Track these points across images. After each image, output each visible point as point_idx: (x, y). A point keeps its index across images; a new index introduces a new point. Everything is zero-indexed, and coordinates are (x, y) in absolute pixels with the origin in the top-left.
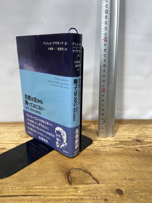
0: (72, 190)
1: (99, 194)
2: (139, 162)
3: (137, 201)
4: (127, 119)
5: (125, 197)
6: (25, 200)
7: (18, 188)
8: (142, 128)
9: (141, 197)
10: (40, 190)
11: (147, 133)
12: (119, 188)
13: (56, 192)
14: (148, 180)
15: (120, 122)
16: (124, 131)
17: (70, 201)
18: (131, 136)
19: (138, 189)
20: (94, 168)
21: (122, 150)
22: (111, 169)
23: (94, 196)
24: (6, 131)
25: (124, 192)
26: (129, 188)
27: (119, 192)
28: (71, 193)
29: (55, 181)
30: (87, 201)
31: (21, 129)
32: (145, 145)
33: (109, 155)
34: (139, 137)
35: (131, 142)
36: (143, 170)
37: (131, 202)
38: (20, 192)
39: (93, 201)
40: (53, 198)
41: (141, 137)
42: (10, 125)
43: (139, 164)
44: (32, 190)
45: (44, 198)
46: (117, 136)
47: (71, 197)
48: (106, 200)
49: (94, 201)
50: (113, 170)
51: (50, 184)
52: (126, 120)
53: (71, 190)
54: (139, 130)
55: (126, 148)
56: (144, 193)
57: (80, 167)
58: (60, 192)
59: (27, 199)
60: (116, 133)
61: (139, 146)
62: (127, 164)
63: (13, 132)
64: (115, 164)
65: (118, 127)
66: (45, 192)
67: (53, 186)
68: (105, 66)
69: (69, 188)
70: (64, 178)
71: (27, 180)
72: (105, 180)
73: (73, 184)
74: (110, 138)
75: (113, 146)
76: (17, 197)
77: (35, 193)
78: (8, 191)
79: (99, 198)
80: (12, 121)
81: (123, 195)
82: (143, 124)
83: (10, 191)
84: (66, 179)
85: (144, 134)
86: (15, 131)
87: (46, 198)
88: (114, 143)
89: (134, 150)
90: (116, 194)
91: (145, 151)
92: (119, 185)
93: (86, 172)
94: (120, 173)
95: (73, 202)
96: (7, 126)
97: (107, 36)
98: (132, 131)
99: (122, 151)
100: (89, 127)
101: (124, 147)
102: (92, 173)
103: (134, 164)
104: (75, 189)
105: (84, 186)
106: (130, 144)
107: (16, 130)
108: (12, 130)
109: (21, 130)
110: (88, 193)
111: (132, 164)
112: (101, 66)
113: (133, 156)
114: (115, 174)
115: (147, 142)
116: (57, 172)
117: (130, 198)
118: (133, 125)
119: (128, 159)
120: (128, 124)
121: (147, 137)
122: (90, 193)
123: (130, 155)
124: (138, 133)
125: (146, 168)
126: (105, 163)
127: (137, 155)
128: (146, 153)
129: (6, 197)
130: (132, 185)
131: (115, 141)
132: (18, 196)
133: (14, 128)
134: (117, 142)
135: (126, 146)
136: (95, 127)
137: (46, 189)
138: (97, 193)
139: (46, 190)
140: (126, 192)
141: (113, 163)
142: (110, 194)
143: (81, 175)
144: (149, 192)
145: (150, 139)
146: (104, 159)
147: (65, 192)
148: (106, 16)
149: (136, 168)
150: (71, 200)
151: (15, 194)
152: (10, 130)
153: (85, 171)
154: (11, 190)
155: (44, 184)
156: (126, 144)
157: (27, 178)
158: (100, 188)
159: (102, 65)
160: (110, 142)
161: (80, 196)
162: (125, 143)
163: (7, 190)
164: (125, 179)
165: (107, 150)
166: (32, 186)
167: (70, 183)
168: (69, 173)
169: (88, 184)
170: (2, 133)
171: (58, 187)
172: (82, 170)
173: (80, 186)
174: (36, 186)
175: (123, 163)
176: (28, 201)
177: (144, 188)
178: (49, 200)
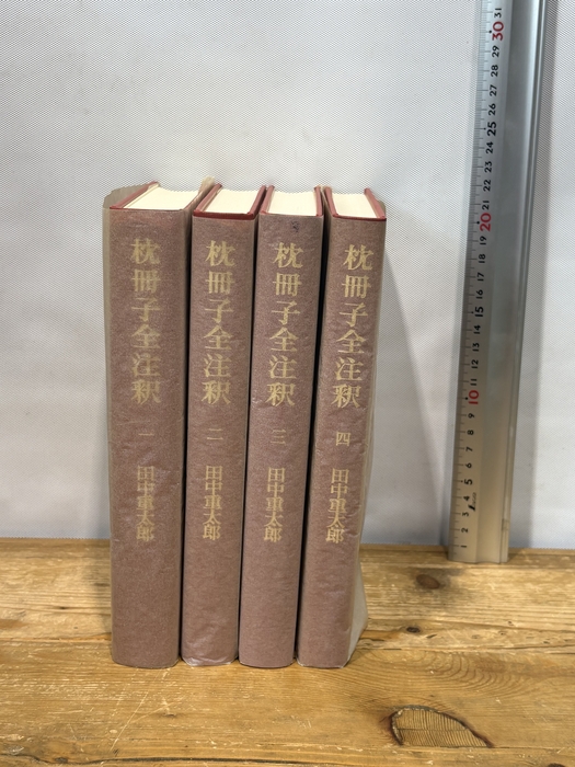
0: (407, 758)
7: (237, 743)
10: (306, 753)
12: (556, 762)
13: (359, 760)
20: (478, 708)
22: (536, 715)
29: (349, 733)
33: (534, 676)
38: (245, 754)
44: (280, 751)
50: (544, 716)
51: (333, 740)
53: (401, 756)
57: (429, 703)
58: (369, 760)
64: (554, 701)
66: (323, 757)
67: (345, 744)
69: (395, 752)
70: (375, 728)
71: (258, 726)
72: (513, 741)
73: (407, 744)
78: (206, 748)
83: (215, 748)
84: (383, 731)
92: (558, 755)
93: (451, 717)
100: (458, 575)
102: (471, 721)
104: (416, 757)
105: (443, 750)
114: (551, 727)
116: (350, 711)
126: (515, 698)
131: (564, 631)
132: (242, 760)
134: (570, 637)
137: (323, 751)
139: (324, 753)
141: (546, 697)
143: (432, 723)
146: (513, 686)
147: (385, 760)
151: (231, 757)
153: (444, 715)
154: (214, 746)
155: (315, 739)
157: (257, 721)
158: (496, 759)
160: (544, 633)
163: (204, 745)
165: (529, 659)
166: (278, 740)
167: (400, 743)
168: (391, 717)
169: (458, 747)
171: (361, 747)
172: (436, 712)
173: (432, 751)
174: (289, 741)
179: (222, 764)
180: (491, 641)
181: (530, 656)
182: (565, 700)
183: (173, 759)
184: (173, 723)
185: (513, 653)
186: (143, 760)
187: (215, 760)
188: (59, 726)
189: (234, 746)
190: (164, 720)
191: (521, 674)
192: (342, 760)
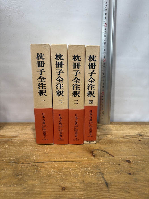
0: (96, 160)
1: (114, 162)
2: (141, 147)
5: (132, 164)
6: (67, 164)
9: (143, 164)
10: (75, 159)
11: (147, 130)
13: (86, 161)
14: (148, 156)
16: (129, 129)
18: (134, 132)
19: (141, 160)
20: (109, 149)
22: (121, 150)
25: (131, 162)
26: (135, 160)
27: (128, 161)
29: (84, 155)
30: (107, 165)
32: (146, 138)
33: (119, 143)
34: (141, 132)
35: (135, 136)
36: (144, 151)
38: (62, 160)
40: (85, 163)
44: (70, 159)
45: (79, 163)
47: (97, 163)
48: (119, 165)
49: (112, 165)
50: (123, 150)
51: (81, 157)
54: (140, 129)
56: (145, 163)
57: (99, 149)
58: (88, 161)
61: (140, 138)
62: (133, 147)
64: (124, 147)
66: (79, 160)
67: (83, 157)
68: (104, 77)
69: (94, 159)
70: (89, 154)
71: (65, 155)
72: (118, 155)
73: (96, 157)
75: (122, 138)
77: (72, 160)
79: (115, 164)
82: (144, 125)
84: (91, 154)
85: (145, 131)
88: (122, 136)
89: (137, 140)
90: (126, 162)
92: (127, 158)
94: (128, 152)
95: (98, 165)
98: (135, 129)
99: (128, 141)
100: (101, 126)
101: (129, 138)
102: (108, 152)
104: (98, 159)
105: (104, 158)
110: (107, 161)
111: (136, 147)
113: (137, 143)
114: (125, 152)
115: (146, 136)
116: (84, 151)
117: (136, 164)
118: (136, 125)
119: (133, 145)
120: (132, 125)
121: (147, 133)
122: (109, 161)
123: (134, 143)
125: (146, 150)
126: (116, 147)
127: (139, 143)
128: (146, 142)
130: (136, 158)
132: (62, 162)
134: (124, 136)
135: (131, 138)
141: (122, 147)
142: (122, 162)
146: (115, 145)
147: (92, 160)
149: (139, 150)
150: (97, 164)
151: (59, 161)
153: (103, 151)
154: (56, 159)
155: (77, 157)
158: (115, 159)
160: (119, 135)
161: (102, 163)
162: (131, 136)
163: (54, 159)
166: (69, 157)
167: (94, 157)
168: (92, 152)
169: (106, 157)
171: (86, 158)
172: (101, 150)
173: (101, 158)
174: (71, 157)
175: (129, 147)
176: (69, 164)
177: (145, 160)
178: (82, 164)
179: (57, 163)
180: (109, 137)
181: (118, 139)
182: (126, 147)
183: (47, 162)
184: (47, 155)
185: (114, 139)
186: (40, 162)
187: (56, 162)
188: (23, 156)
189: (60, 159)
190: (45, 154)
192: (83, 161)
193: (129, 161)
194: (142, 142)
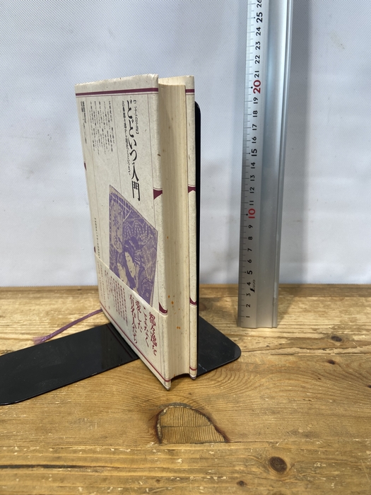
0: (163, 456)
1: (226, 469)
2: (333, 391)
3: (318, 488)
4: (314, 283)
5: (290, 479)
6: (47, 478)
7: (35, 448)
8: (350, 306)
9: (331, 478)
10: (85, 455)
11: (361, 319)
12: (277, 456)
13: (124, 461)
14: (352, 436)
15: (297, 290)
16: (304, 313)
17: (155, 483)
18: (319, 327)
19: (323, 459)
20: (221, 404)
21: (295, 360)
22: (261, 408)
23: (213, 474)
24: (17, 309)
25: (289, 466)
26: (303, 455)
27: (277, 464)
28: (159, 465)
29: (123, 433)
30: (196, 485)
31: (54, 304)
32: (354, 350)
33: (260, 373)
34: (339, 328)
35: (319, 342)
36: (341, 411)
37: (304, 490)
38: (37, 458)
39: (210, 485)
40: (115, 474)
41: (344, 328)
42: (29, 294)
43: (332, 397)
44: (66, 455)
45: (94, 473)
46: (285, 326)
47: (159, 474)
48: (241, 483)
49: (213, 485)
50: (267, 409)
51: (110, 441)
52: (311, 284)
53: (159, 455)
54: (340, 312)
55: (304, 357)
56: (337, 470)
57: (187, 400)
58: (133, 461)
59: (52, 474)
60: (282, 318)
61: (336, 351)
62: (303, 394)
63: (35, 312)
64: (274, 394)
65: (290, 304)
66: (97, 460)
67: (118, 445)
68: (255, 154)
69: (155, 451)
70: (145, 426)
71: (57, 431)
72: (244, 435)
73: (165, 441)
74: (267, 331)
75: (273, 352)
76: (31, 469)
77: (73, 460)
78: (9, 454)
79: (225, 478)
80: (34, 285)
81: (285, 473)
82: (353, 296)
83: (16, 454)
84: (150, 429)
85: (354, 320)
86: (39, 310)
87: (97, 474)
88: (276, 342)
89: (323, 362)
90: (268, 470)
91: (352, 365)
92: (277, 449)
93: (201, 413)
94: (284, 419)
95: (161, 485)
96: (21, 298)
97: (259, 79)
98: (323, 314)
99: (294, 362)
100: (218, 301)
101: (298, 353)
102: (215, 417)
103: (319, 395)
104: (170, 455)
105: (191, 447)
106: (314, 347)
107: (42, 308)
108: (32, 308)
109: (52, 306)
110: (199, 465)
111: (314, 395)
112: (244, 154)
113: (320, 377)
114: (271, 419)
115: (357, 341)
116: (130, 411)
117: (302, 480)
118: (329, 299)
119: (307, 383)
120: (316, 295)
121: (359, 329)
122: (206, 464)
123: (313, 374)
124: (337, 319)
125: (349, 407)
126: (247, 393)
127: (330, 374)
128: (354, 369)
129: (4, 470)
130: (310, 447)
131: (279, 337)
132: (32, 466)
133: (38, 302)
134: (283, 341)
135: (305, 350)
136: (233, 301)
137: (99, 453)
138: (222, 465)
139: (100, 456)
140: (293, 465)
141: (268, 391)
142: (254, 469)
143: (186, 419)
144: (352, 468)
145: (365, 335)
146: (246, 383)
147: (145, 460)
148: (258, 29)
149: (323, 407)
150: (158, 481)
151: (24, 463)
152: (27, 308)
153: (197, 411)
154: (16, 451)
155: (95, 441)
156: (304, 346)
157: (57, 425)
158: (231, 455)
159: (249, 150)
160: (267, 339)
161: (179, 471)
162: (304, 343)
163: (8, 451)
164: (295, 433)
165: (257, 359)
166: (68, 443)
167: (159, 439)
168: (158, 415)
169: (203, 443)
170: (9, 315)
171: (128, 446)
172: (191, 408)
173: (183, 448)
174: (76, 444)
175: (292, 394)
176: (55, 480)
177: (340, 457)
178: (105, 480)
179: (15, 471)
181: (258, 357)
182: (281, 394)
189: (31, 451)
191: (252, 372)
192: (111, 461)
193: (282, 462)
194: (339, 369)
